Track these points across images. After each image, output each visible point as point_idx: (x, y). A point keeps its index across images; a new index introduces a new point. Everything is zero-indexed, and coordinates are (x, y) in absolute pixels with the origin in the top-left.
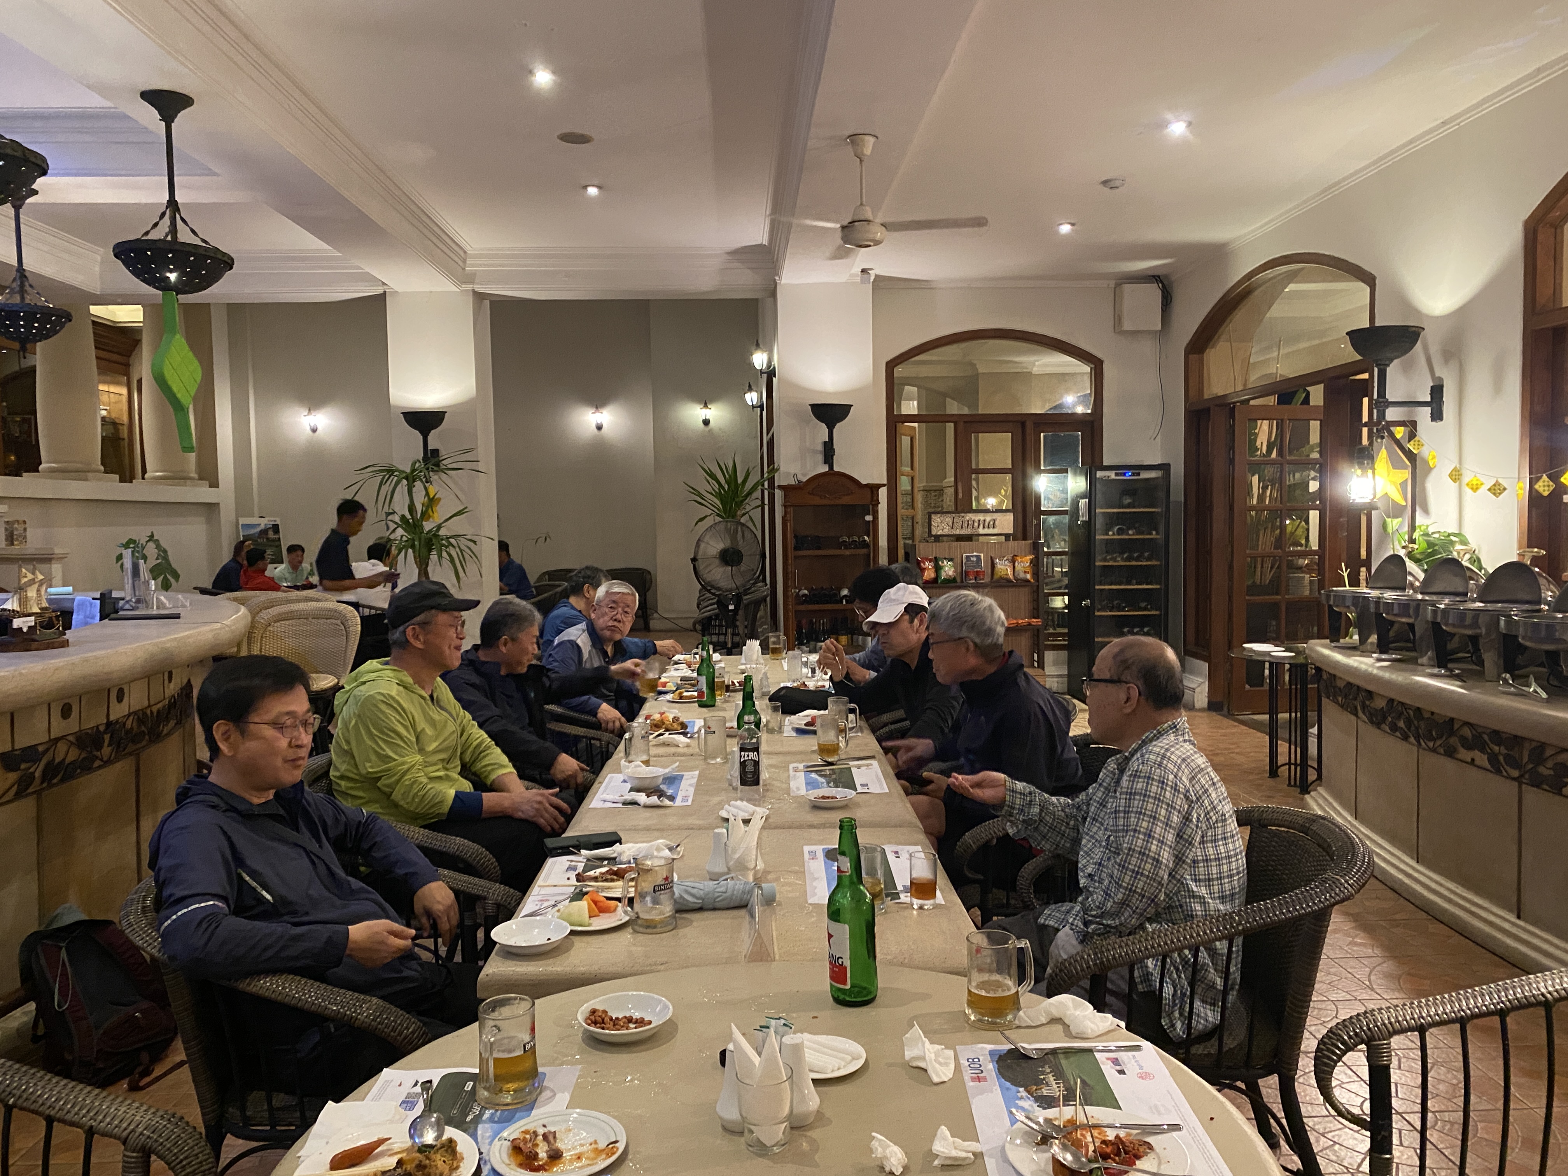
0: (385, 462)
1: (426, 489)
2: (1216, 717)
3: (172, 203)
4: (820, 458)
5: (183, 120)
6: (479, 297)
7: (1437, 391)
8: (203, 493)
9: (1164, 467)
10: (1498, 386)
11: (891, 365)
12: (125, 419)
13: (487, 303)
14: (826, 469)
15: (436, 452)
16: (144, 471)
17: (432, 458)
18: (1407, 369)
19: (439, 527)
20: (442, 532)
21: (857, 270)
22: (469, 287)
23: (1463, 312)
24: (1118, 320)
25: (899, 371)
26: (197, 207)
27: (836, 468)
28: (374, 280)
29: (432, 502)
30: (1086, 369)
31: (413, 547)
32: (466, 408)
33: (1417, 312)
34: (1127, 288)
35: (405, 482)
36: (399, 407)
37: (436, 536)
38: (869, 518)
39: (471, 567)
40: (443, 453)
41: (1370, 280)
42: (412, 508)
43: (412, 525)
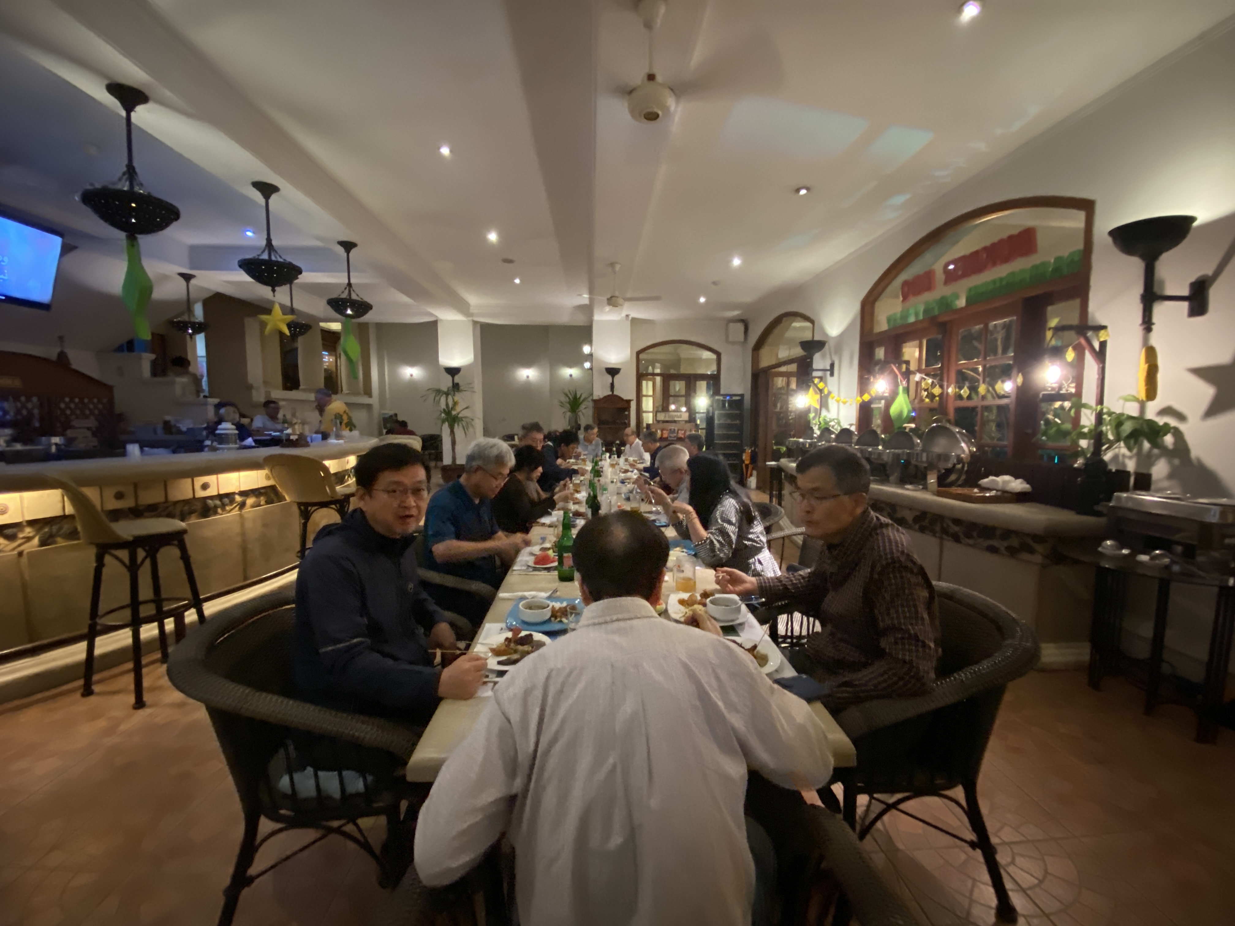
0: (437, 387)
1: (453, 399)
2: (758, 492)
3: (349, 284)
4: (609, 389)
5: (353, 252)
6: (475, 323)
7: (832, 365)
8: (365, 400)
9: (742, 396)
10: (851, 363)
11: (638, 353)
12: (334, 369)
13: (478, 326)
14: (611, 393)
15: (457, 384)
16: (342, 390)
17: (456, 387)
18: (824, 357)
19: (458, 414)
20: (460, 415)
21: (623, 315)
22: (470, 319)
23: (842, 335)
24: (727, 336)
25: (642, 356)
26: (359, 285)
27: (615, 393)
28: (432, 315)
29: (455, 404)
30: (714, 357)
31: (448, 421)
32: (469, 367)
33: (826, 335)
34: (731, 324)
35: (444, 395)
36: (442, 366)
37: (457, 417)
38: (626, 413)
39: (471, 430)
40: (461, 384)
41: (812, 322)
42: (447, 405)
43: (448, 412)
